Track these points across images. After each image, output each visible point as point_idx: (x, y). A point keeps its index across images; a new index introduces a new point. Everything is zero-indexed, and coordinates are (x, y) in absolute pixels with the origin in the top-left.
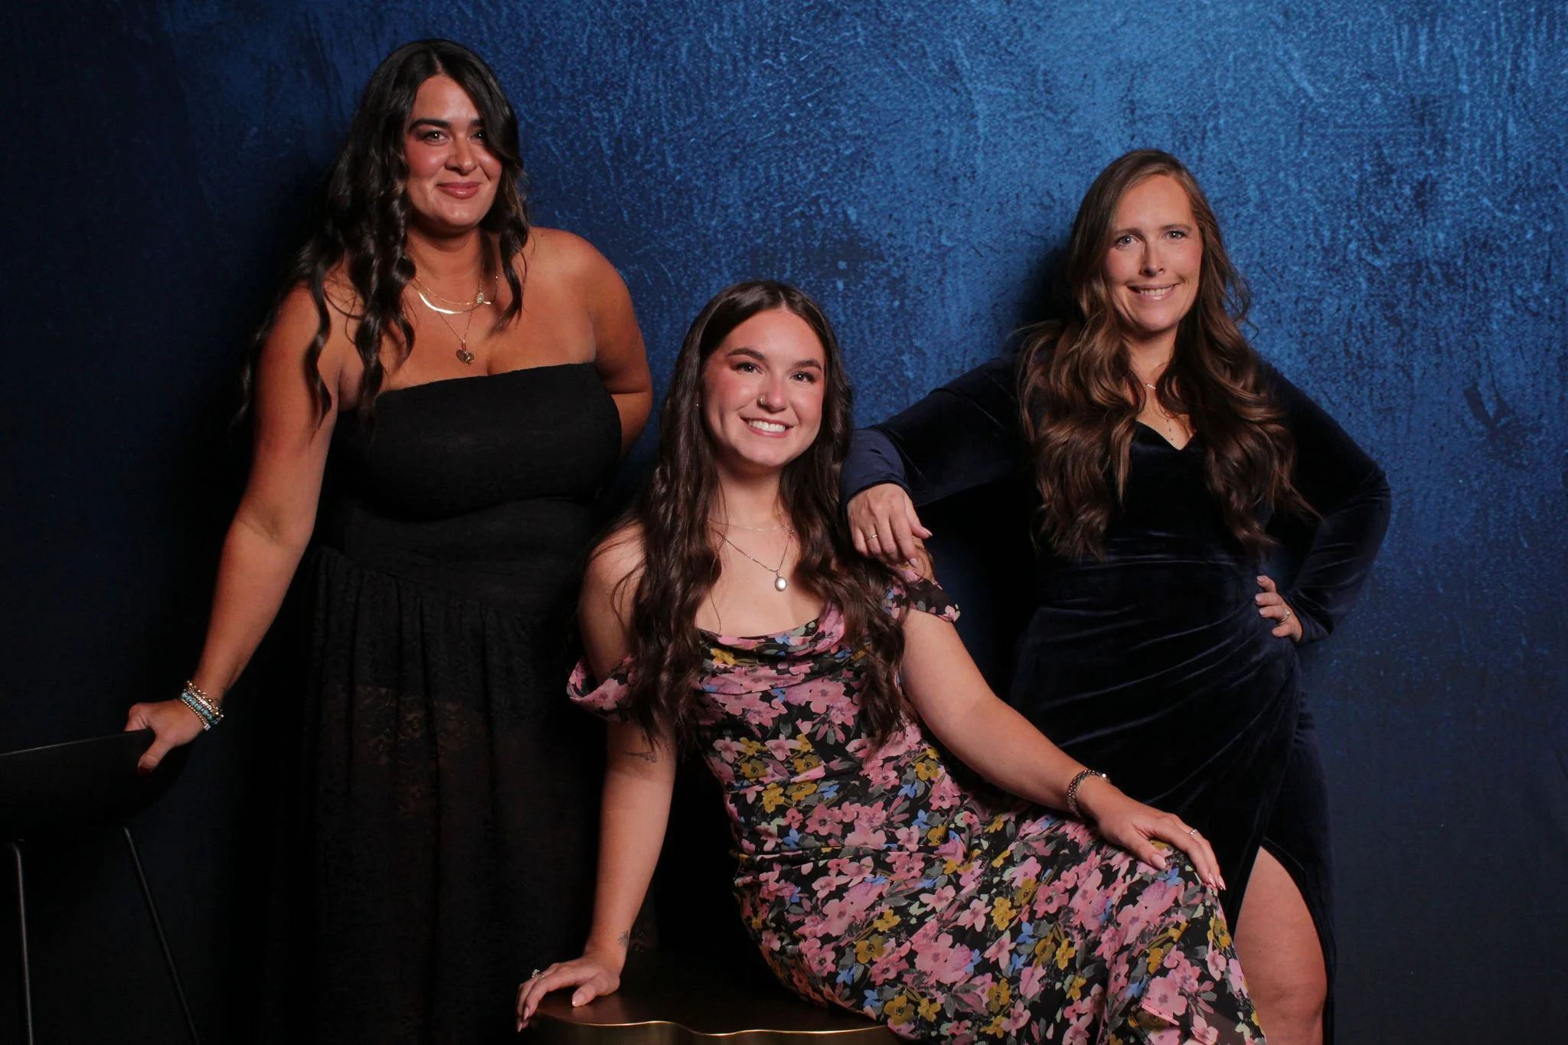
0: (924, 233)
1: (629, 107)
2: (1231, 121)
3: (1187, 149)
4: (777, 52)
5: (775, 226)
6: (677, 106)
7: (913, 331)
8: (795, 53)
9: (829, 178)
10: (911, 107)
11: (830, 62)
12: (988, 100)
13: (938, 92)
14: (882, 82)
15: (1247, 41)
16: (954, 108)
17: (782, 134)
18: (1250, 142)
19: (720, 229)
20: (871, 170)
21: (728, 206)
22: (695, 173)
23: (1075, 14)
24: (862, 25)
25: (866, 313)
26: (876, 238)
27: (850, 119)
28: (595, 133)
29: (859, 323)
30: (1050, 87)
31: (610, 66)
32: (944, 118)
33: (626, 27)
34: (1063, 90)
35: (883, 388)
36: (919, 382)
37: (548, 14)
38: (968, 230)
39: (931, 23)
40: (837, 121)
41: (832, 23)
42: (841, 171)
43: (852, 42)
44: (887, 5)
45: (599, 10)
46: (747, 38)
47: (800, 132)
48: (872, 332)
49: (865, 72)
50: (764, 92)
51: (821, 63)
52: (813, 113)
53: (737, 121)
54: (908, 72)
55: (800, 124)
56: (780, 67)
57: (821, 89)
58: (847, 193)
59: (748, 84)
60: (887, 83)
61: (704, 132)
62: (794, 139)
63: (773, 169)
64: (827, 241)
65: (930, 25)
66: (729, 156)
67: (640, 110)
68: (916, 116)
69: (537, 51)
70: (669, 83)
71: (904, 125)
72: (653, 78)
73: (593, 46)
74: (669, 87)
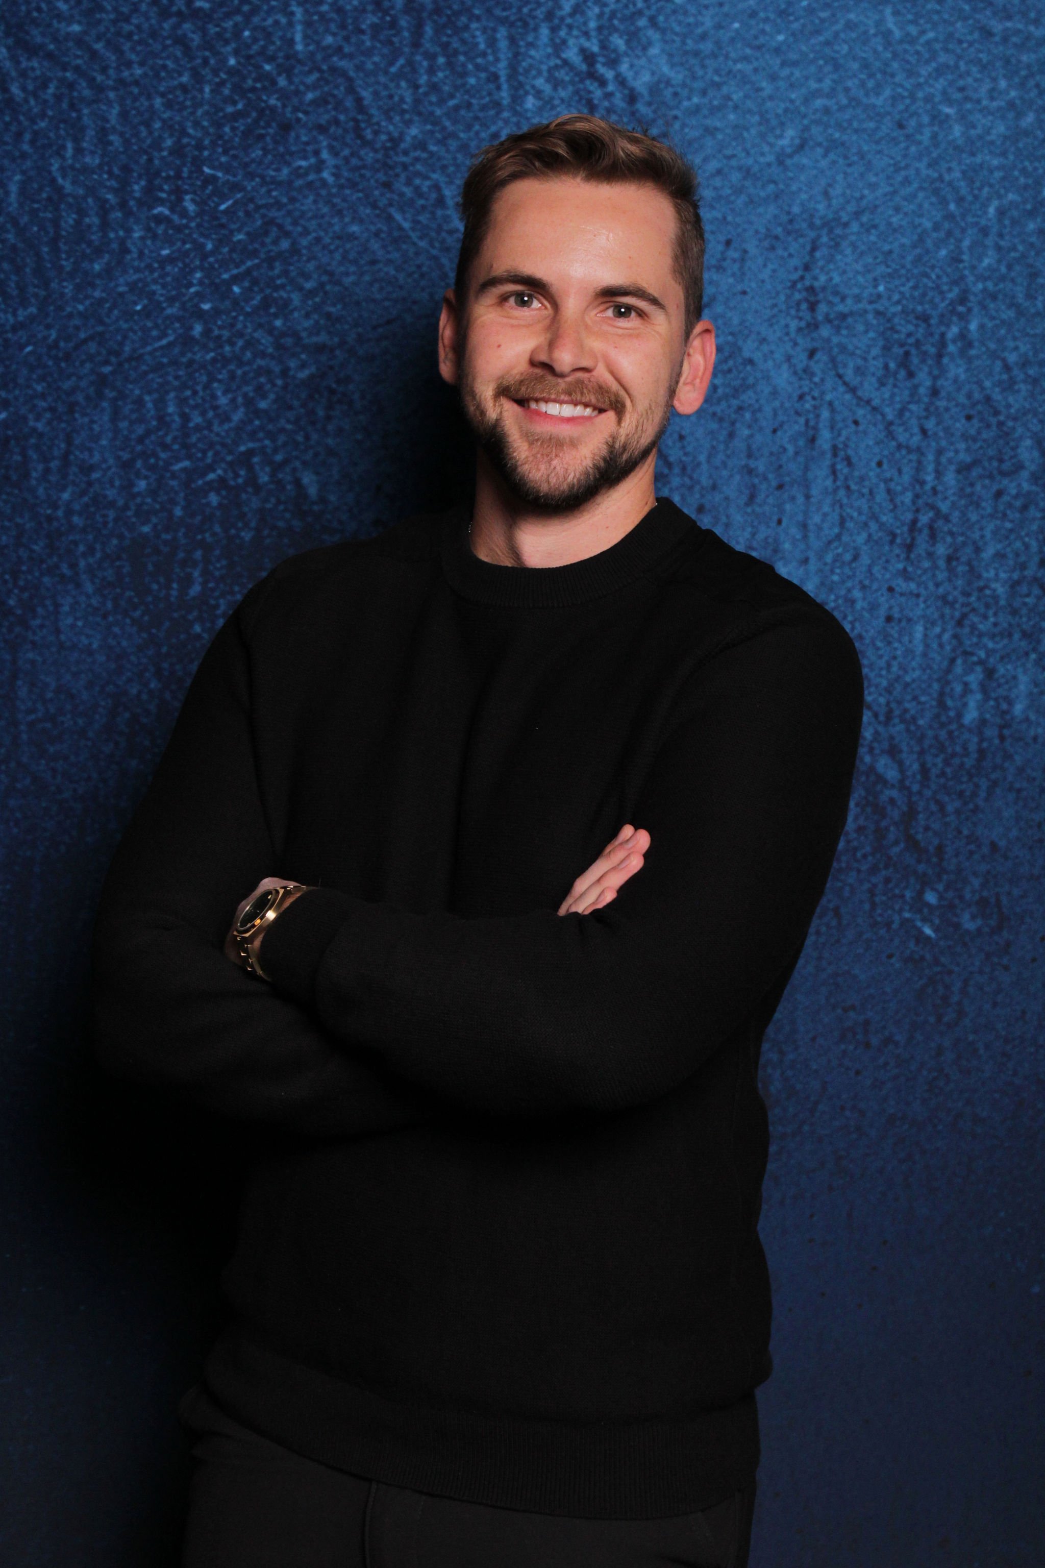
2: (990, 325)
3: (911, 375)
4: (178, 193)
5: (173, 502)
6: (1, 288)
8: (210, 197)
9: (270, 420)
11: (274, 213)
14: (366, 249)
15: (1022, 180)
17: (187, 341)
18: (1025, 364)
19: (76, 507)
21: (92, 468)
22: (34, 406)
23: (710, 131)
24: (331, 148)
27: (307, 316)
39: (453, 144)
40: (286, 318)
41: (276, 142)
42: (290, 408)
43: (312, 177)
44: (374, 111)
46: (126, 169)
47: (219, 337)
49: (335, 232)
50: (156, 265)
51: (257, 216)
52: (243, 304)
53: (109, 317)
54: (411, 234)
55: (219, 323)
56: (184, 221)
57: (256, 261)
58: (302, 447)
59: (128, 251)
60: (374, 252)
61: (50, 335)
62: (210, 351)
63: (170, 403)
64: (266, 532)
65: (452, 148)
66: (93, 378)
68: (425, 312)
71: (404, 327)
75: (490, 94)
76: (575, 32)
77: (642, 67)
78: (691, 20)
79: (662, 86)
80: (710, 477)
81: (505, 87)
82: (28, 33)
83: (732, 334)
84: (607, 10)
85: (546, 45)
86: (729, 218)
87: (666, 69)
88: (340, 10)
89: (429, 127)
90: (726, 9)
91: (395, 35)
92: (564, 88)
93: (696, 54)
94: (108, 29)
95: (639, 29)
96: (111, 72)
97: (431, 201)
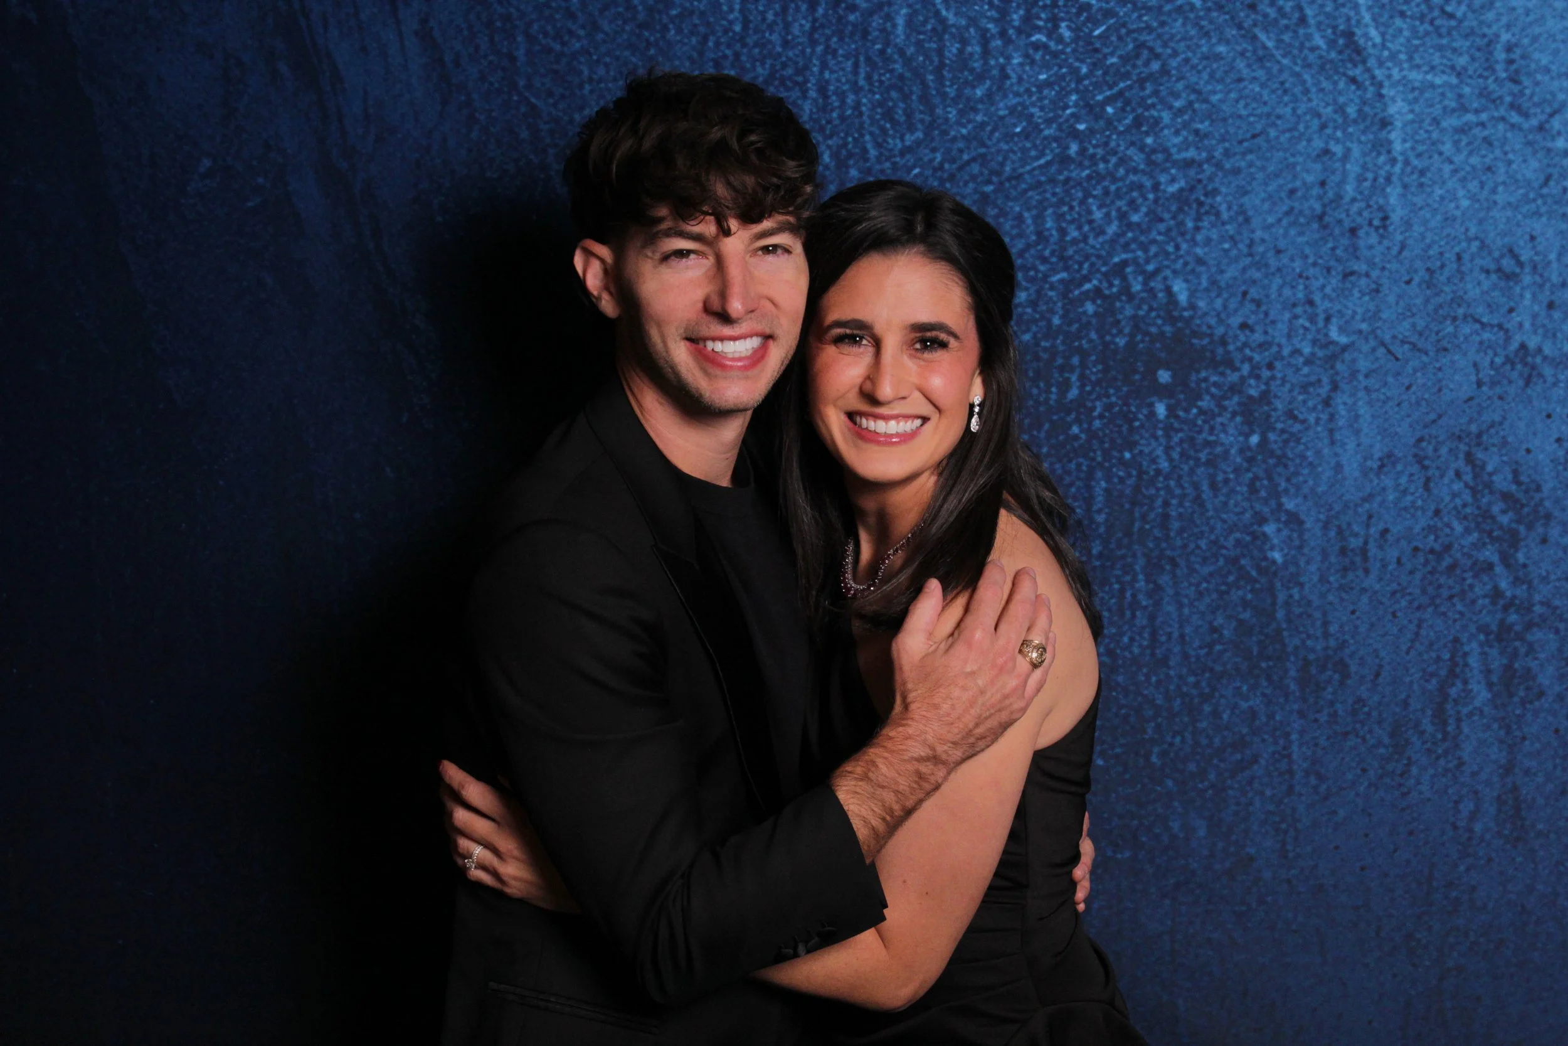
0: (1301, 321)
1: (811, 118)
4: (1055, 21)
5: (1052, 311)
6: (889, 115)
7: (1283, 485)
8: (1084, 24)
9: (1142, 232)
10: (1280, 111)
11: (1144, 37)
12: (1410, 96)
13: (1325, 84)
14: (1232, 68)
16: (1351, 111)
17: (1064, 160)
20: (1213, 218)
25: (1203, 456)
26: (1220, 331)
27: (1177, 133)
29: (1192, 471)
30: (1517, 72)
31: (779, 49)
32: (1336, 128)
34: (1539, 77)
35: (1231, 578)
36: (1292, 569)
38: (1376, 315)
40: (1156, 136)
42: (1161, 220)
47: (1094, 155)
48: (1213, 486)
49: (1202, 53)
50: (1034, 89)
51: (1129, 39)
52: (1116, 123)
53: (990, 139)
54: (1275, 52)
55: (1094, 142)
56: (1060, 47)
57: (1129, 83)
58: (1173, 257)
59: (1007, 77)
60: (1239, 71)
61: (935, 158)
62: (1083, 168)
63: (1048, 219)
64: (1139, 338)
66: (976, 197)
67: (829, 122)
68: (1288, 126)
69: (658, 27)
70: (876, 77)
71: (1268, 141)
72: (849, 69)
73: (751, 18)
74: (877, 84)
80: (1560, 274)
97: (1294, 21)
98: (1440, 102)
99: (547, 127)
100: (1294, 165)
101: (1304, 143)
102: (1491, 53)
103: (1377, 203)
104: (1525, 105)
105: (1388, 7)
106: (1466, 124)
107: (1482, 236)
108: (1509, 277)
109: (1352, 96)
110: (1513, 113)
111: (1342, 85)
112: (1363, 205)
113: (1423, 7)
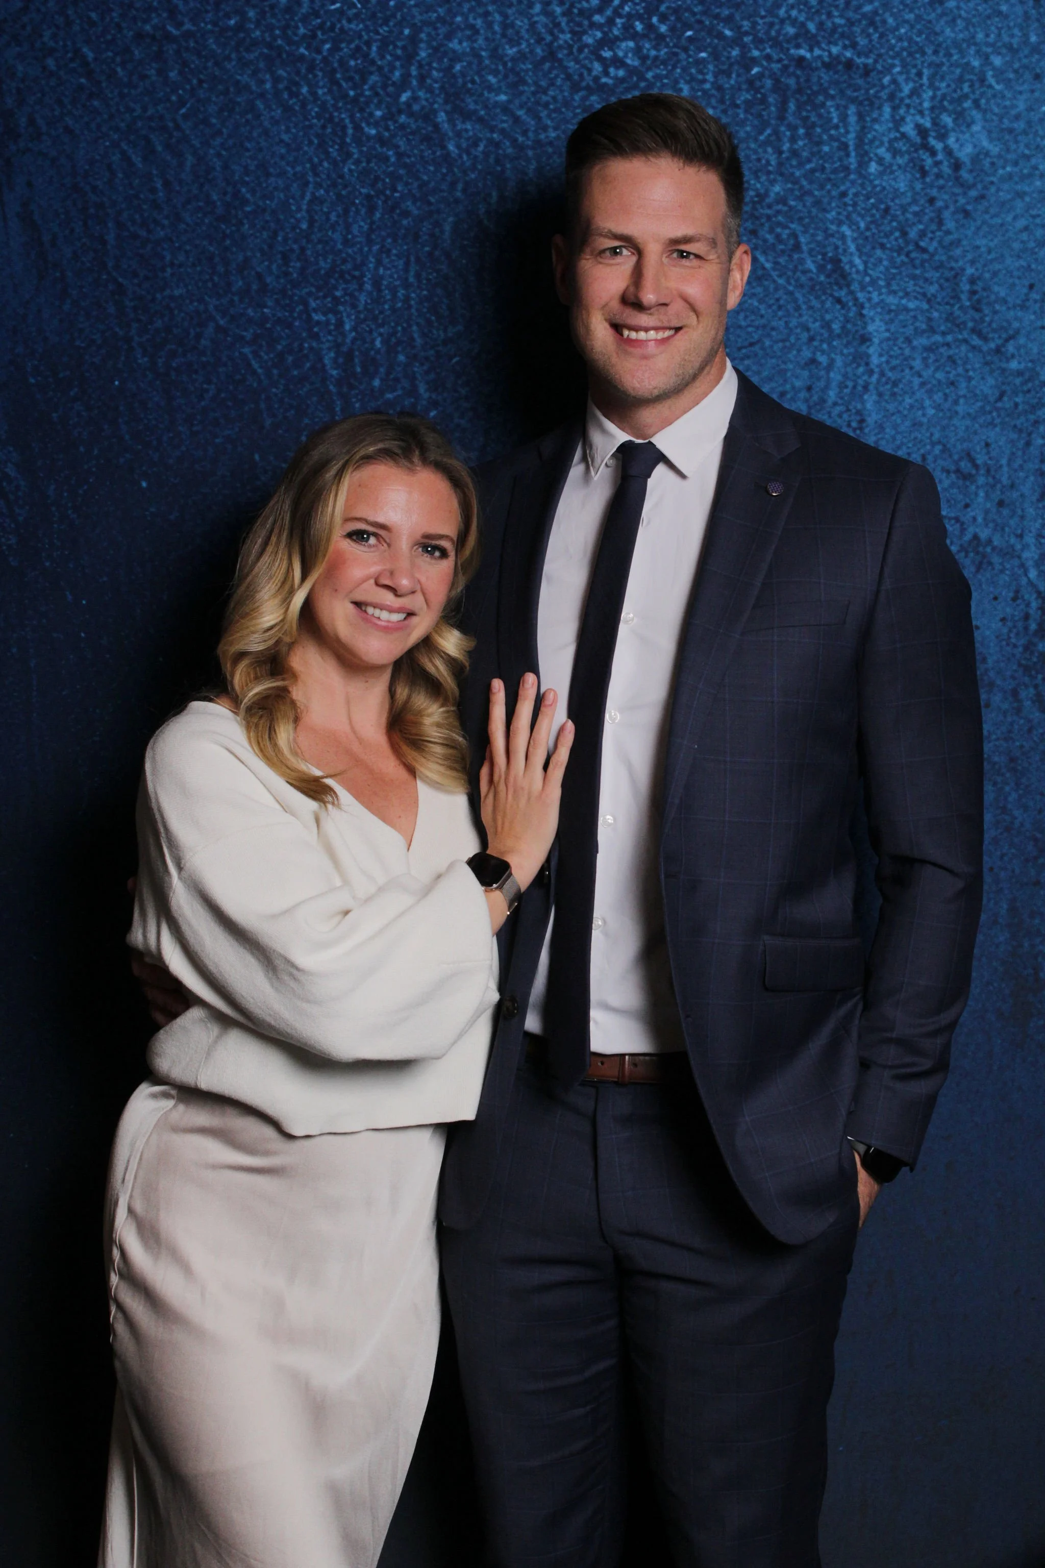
1: (366, 309)
10: (774, 324)
12: (887, 317)
13: (815, 303)
16: (836, 326)
23: (1020, 195)
28: (314, 344)
30: (979, 301)
31: (340, 246)
32: (822, 341)
33: (364, 191)
34: (997, 307)
37: (252, 168)
39: (809, 200)
45: (326, 164)
65: (808, 204)
67: (381, 312)
68: (780, 337)
69: (234, 221)
70: (424, 274)
71: (763, 348)
72: (401, 267)
73: (316, 218)
74: (425, 282)
75: (840, 160)
76: (912, 111)
77: (967, 141)
78: (1008, 103)
79: (982, 157)
80: (1009, 477)
81: (853, 154)
82: (463, 101)
83: (1031, 361)
84: (939, 93)
85: (887, 120)
86: (1033, 266)
87: (985, 143)
88: (720, 88)
89: (789, 186)
90: (1037, 94)
91: (764, 110)
92: (902, 156)
93: (1011, 131)
94: (529, 99)
95: (964, 110)
96: (531, 134)
97: (790, 247)
98: (912, 324)
99: (132, 304)
100: (786, 371)
101: (795, 352)
102: (957, 284)
103: (855, 408)
104: (985, 331)
105: (870, 239)
106: (934, 343)
107: (944, 441)
108: (967, 477)
109: (837, 314)
110: (975, 337)
111: (828, 304)
112: (842, 408)
113: (900, 241)
